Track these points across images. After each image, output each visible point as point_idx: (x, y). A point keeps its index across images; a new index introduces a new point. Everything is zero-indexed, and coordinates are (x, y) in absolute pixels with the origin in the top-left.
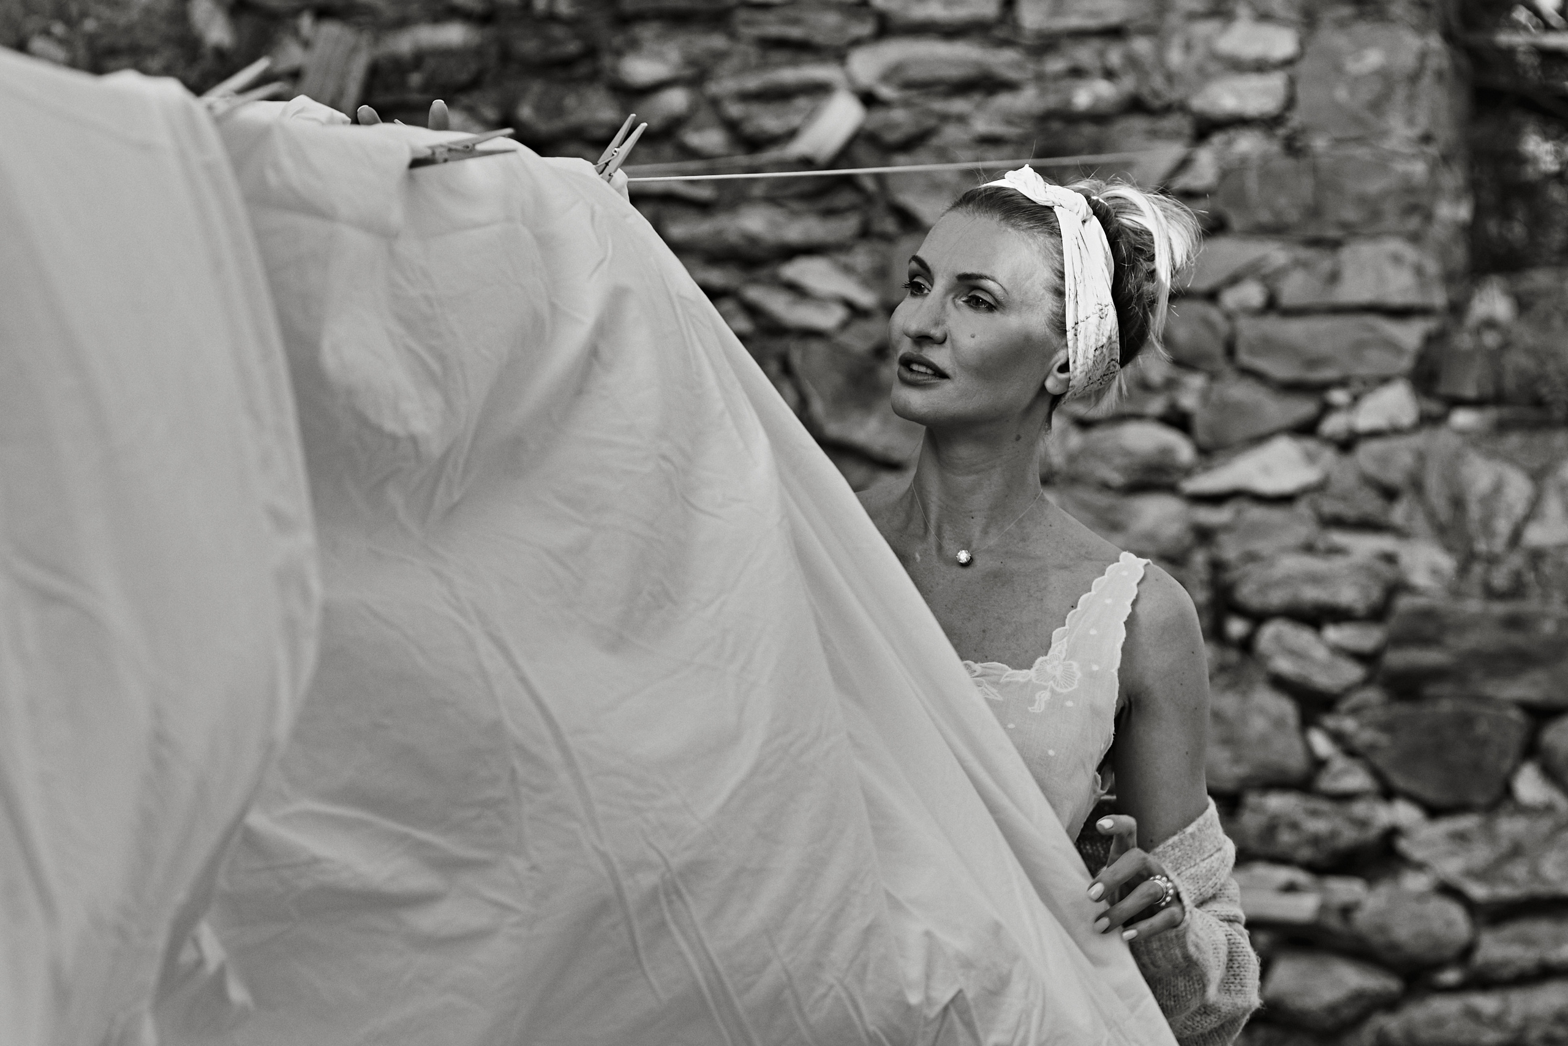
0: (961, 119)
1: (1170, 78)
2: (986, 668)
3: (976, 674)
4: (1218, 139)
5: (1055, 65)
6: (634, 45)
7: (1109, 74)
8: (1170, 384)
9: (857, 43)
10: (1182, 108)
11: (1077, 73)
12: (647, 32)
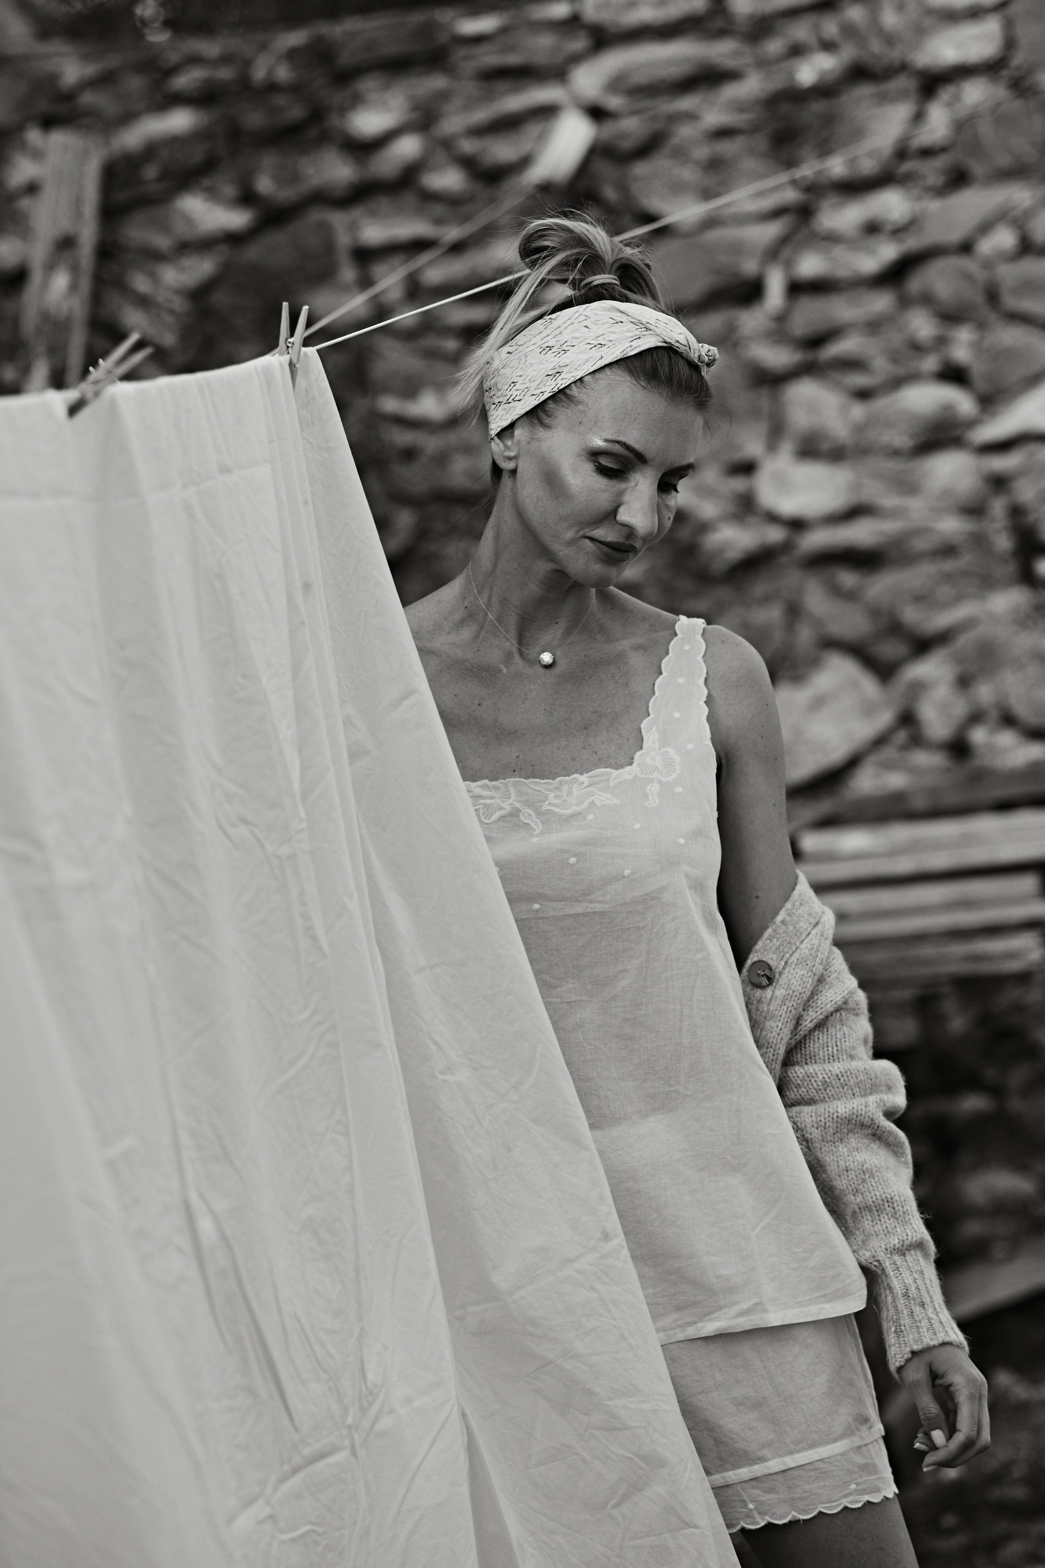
0: (691, 117)
1: (890, 40)
2: (592, 777)
3: (585, 785)
4: (946, 93)
5: (774, 46)
6: (357, 101)
7: (828, 46)
8: (941, 342)
9: (576, 59)
10: (903, 67)
11: (797, 51)
12: (368, 85)
